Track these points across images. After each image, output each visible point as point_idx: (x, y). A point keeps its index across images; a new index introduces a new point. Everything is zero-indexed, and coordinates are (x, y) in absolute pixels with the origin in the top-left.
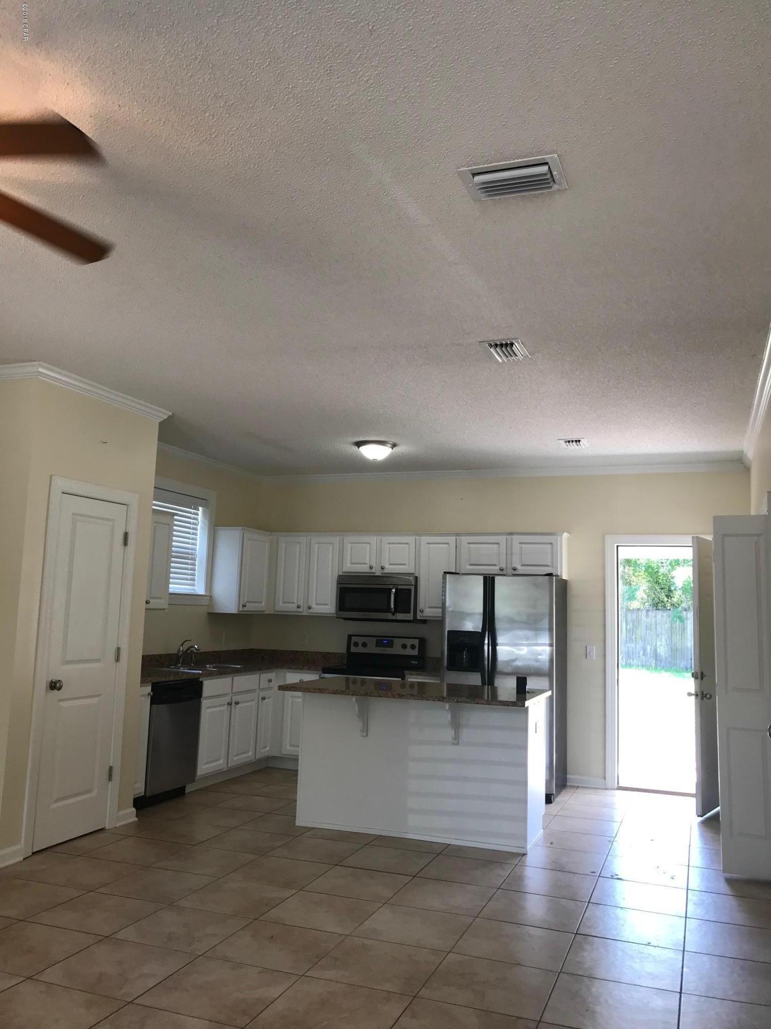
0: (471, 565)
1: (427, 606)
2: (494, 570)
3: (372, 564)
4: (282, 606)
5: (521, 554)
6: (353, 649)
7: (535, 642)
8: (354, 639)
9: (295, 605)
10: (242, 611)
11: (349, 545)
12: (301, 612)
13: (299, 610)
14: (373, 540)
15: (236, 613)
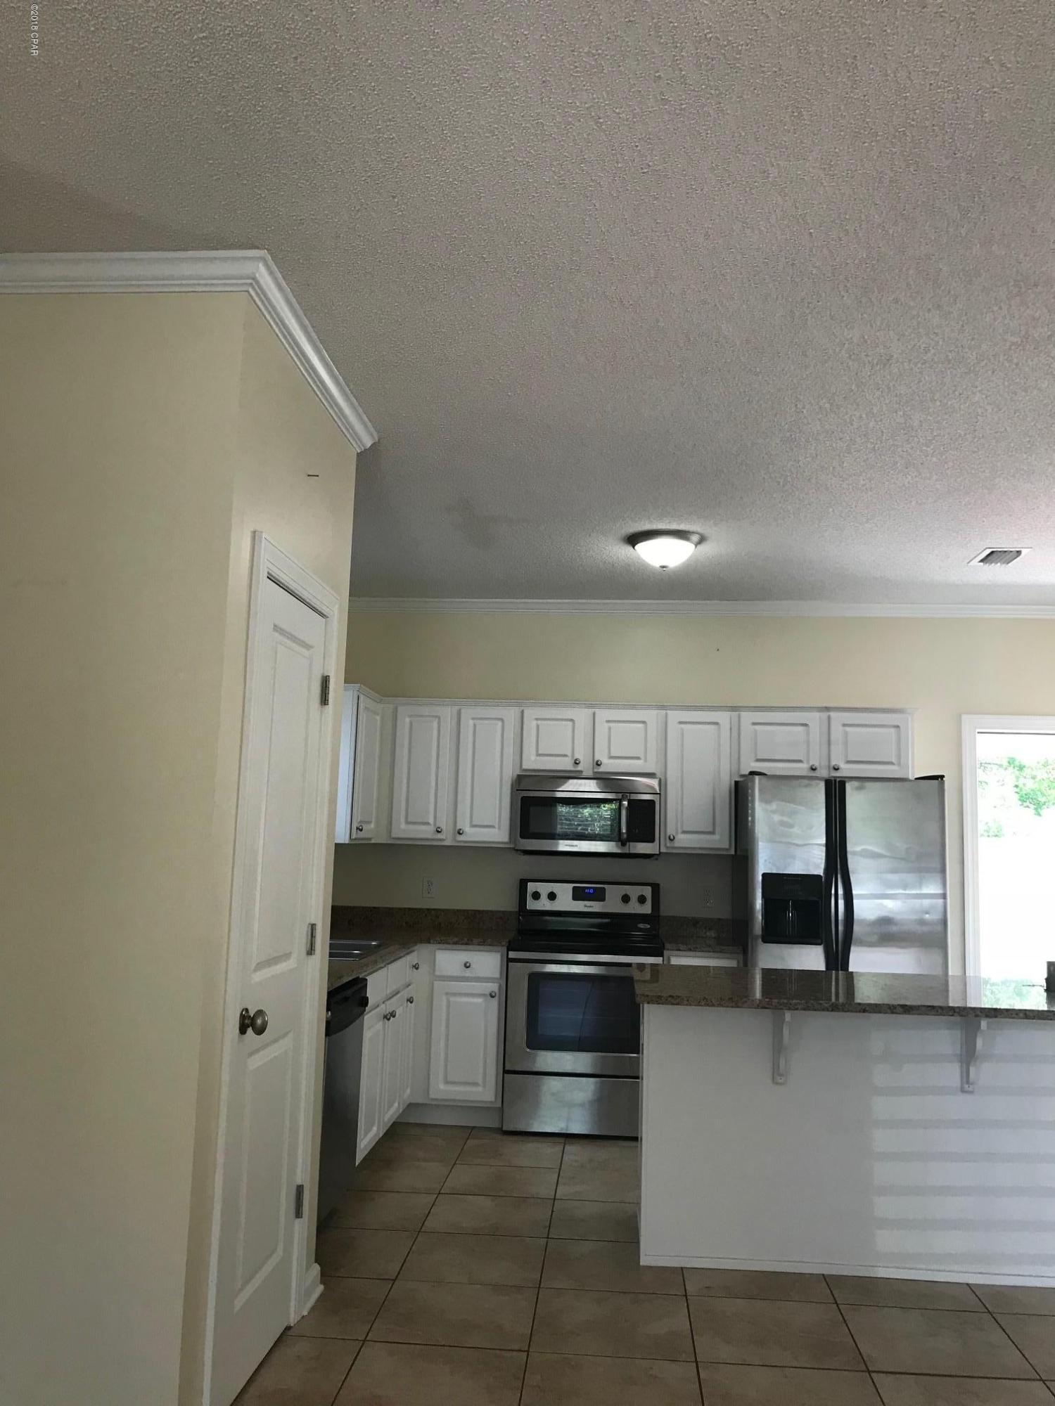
0: (758, 760)
1: (680, 831)
2: (799, 768)
3: (577, 756)
4: (403, 830)
5: (846, 743)
6: (532, 905)
7: (918, 892)
8: (531, 887)
9: (431, 829)
10: (355, 839)
11: (534, 723)
12: (441, 840)
13: (439, 836)
14: (581, 715)
15: (347, 842)
